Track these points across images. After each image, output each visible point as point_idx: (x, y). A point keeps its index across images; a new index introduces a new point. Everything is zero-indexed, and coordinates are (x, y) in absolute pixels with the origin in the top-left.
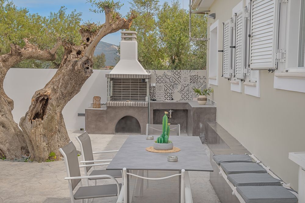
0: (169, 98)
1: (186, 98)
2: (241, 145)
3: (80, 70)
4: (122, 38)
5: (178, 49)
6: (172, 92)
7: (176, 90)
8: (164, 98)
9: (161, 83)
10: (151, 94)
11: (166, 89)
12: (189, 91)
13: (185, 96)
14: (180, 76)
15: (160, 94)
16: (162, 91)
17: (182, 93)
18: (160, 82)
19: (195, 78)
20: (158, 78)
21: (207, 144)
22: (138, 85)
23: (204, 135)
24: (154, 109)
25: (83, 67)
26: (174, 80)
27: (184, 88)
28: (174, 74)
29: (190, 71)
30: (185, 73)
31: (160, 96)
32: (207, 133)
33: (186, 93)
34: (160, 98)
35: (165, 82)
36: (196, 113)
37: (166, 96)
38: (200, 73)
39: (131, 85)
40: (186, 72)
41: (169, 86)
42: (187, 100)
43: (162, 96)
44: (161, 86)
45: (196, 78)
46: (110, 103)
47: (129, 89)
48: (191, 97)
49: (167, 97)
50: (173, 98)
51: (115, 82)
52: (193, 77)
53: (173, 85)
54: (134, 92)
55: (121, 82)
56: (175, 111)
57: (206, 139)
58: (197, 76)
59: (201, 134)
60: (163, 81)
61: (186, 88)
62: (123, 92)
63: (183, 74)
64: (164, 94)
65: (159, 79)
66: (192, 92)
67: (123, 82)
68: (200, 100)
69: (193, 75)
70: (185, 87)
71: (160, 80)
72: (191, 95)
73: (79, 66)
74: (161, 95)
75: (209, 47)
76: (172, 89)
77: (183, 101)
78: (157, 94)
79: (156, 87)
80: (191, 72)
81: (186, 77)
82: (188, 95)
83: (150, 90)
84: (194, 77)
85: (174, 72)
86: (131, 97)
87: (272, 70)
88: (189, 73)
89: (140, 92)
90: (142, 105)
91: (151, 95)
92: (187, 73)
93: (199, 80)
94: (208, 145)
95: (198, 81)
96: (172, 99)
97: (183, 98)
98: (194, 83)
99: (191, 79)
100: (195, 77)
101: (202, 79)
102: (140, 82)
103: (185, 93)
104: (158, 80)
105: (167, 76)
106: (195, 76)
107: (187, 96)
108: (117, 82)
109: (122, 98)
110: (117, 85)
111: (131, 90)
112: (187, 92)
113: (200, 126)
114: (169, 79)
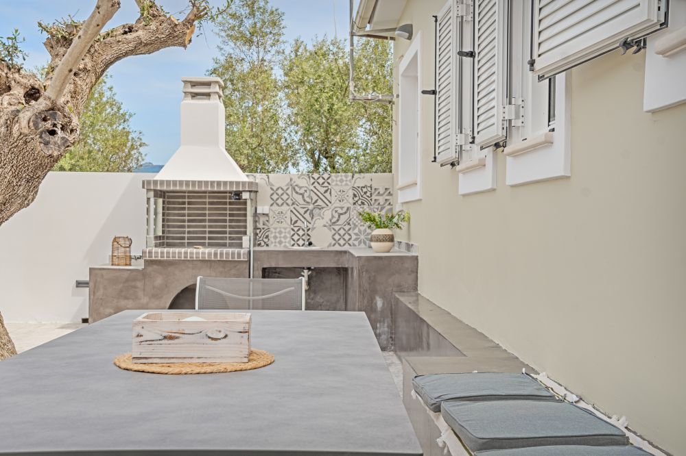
0: (303, 242)
1: (344, 242)
2: (497, 346)
3: (26, 136)
4: (185, 93)
5: (327, 132)
6: (310, 226)
7: (319, 223)
8: (289, 242)
9: (282, 204)
10: (258, 231)
11: (294, 219)
12: (351, 223)
13: (342, 237)
14: (330, 187)
15: (280, 232)
16: (286, 224)
17: (334, 229)
18: (280, 202)
19: (365, 193)
20: (274, 192)
21: (395, 351)
22: (225, 209)
23: (388, 327)
24: (265, 266)
25: (37, 128)
26: (315, 198)
27: (339, 217)
28: (313, 183)
29: (353, 177)
30: (341, 181)
31: (280, 237)
32: (394, 321)
33: (344, 229)
34: (280, 242)
35: (293, 204)
36: (367, 271)
37: (296, 237)
38: (376, 179)
39: (210, 209)
40: (344, 178)
41: (302, 211)
42: (347, 245)
43: (285, 237)
44: (282, 213)
45: (368, 194)
46: (152, 252)
47: (204, 221)
48: (355, 240)
49: (298, 240)
50: (312, 240)
51: (169, 203)
52: (360, 189)
53: (312, 210)
54: (216, 227)
55: (184, 203)
56: (317, 273)
57: (391, 337)
58: (369, 189)
59: (378, 325)
60: (287, 199)
61: (343, 218)
62: (189, 227)
63: (335, 183)
64: (289, 232)
65: (277, 194)
66: (357, 226)
67: (189, 203)
68: (377, 241)
69: (361, 186)
70: (340, 215)
71: (280, 197)
72: (356, 234)
73: (24, 123)
74: (283, 235)
75: (397, 116)
76: (309, 219)
77: (337, 248)
78: (274, 231)
79: (270, 215)
80: (354, 179)
81: (343, 191)
82: (350, 235)
83: (255, 222)
84: (362, 190)
85: (313, 178)
86: (210, 238)
87: (638, 43)
88: (350, 181)
89: (230, 227)
90: (233, 257)
91: (259, 235)
92: (346, 181)
93: (374, 197)
94: (399, 353)
95: (373, 200)
96: (310, 244)
97: (337, 242)
98: (362, 206)
99: (355, 195)
100: (365, 190)
101: (382, 195)
102: (231, 203)
103: (340, 229)
104: (275, 197)
105: (296, 188)
106: (364, 187)
107: (347, 237)
108: (174, 203)
109: (186, 241)
110: (174, 209)
111: (210, 221)
112: (347, 228)
113: (376, 304)
114: (302, 195)
